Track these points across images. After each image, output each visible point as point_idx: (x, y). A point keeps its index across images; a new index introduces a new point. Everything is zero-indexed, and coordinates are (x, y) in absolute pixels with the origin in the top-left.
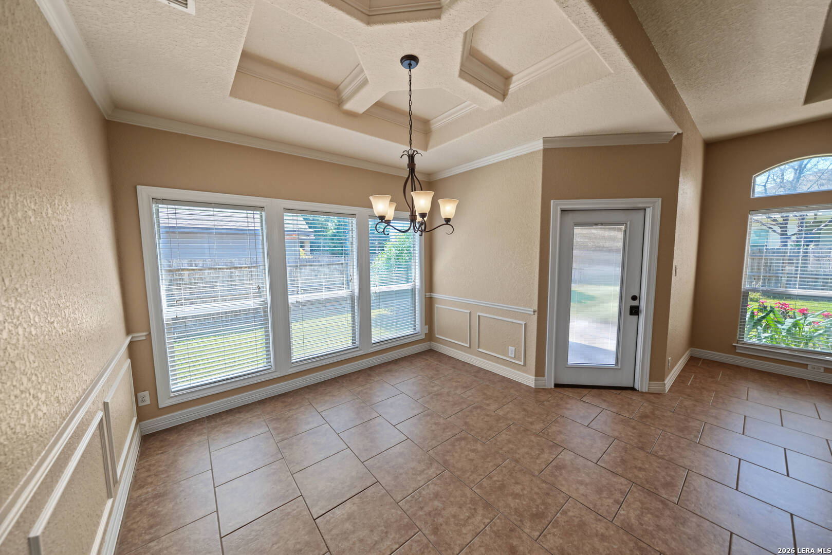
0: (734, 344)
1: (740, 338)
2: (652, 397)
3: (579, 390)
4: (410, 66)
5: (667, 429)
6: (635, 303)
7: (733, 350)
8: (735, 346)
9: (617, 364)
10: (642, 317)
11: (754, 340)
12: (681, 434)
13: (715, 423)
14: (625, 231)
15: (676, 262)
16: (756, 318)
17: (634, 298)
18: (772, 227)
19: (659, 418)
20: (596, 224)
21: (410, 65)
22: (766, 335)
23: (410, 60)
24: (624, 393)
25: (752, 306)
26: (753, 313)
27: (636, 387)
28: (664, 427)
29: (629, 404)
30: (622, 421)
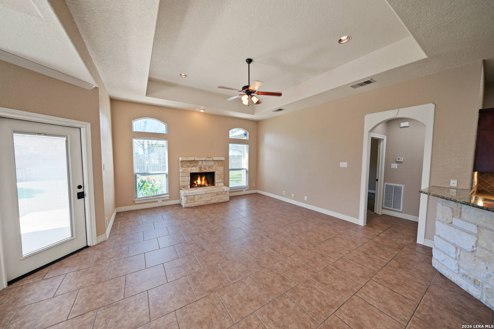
0: (134, 200)
1: (136, 196)
2: (100, 245)
3: (39, 272)
5: (112, 260)
6: (81, 190)
7: (134, 203)
8: (135, 201)
9: (72, 236)
10: (87, 198)
11: (141, 196)
12: (119, 258)
13: (132, 242)
14: (67, 141)
15: (103, 162)
16: (140, 186)
17: (80, 187)
18: (140, 145)
19: (106, 256)
20: (39, 134)
22: (145, 192)
24: (80, 253)
25: (139, 180)
26: (139, 184)
27: (89, 245)
28: (110, 260)
29: (85, 259)
30: (83, 273)
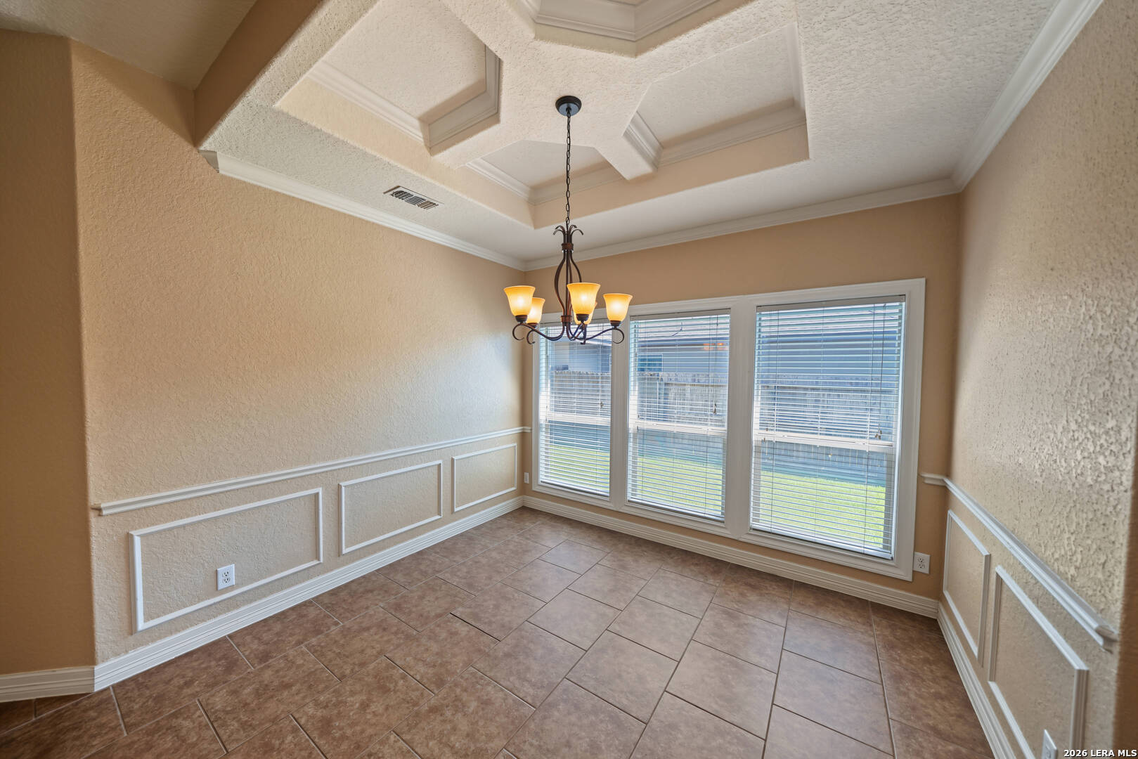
4: (569, 112)
21: (569, 110)
23: (568, 104)
